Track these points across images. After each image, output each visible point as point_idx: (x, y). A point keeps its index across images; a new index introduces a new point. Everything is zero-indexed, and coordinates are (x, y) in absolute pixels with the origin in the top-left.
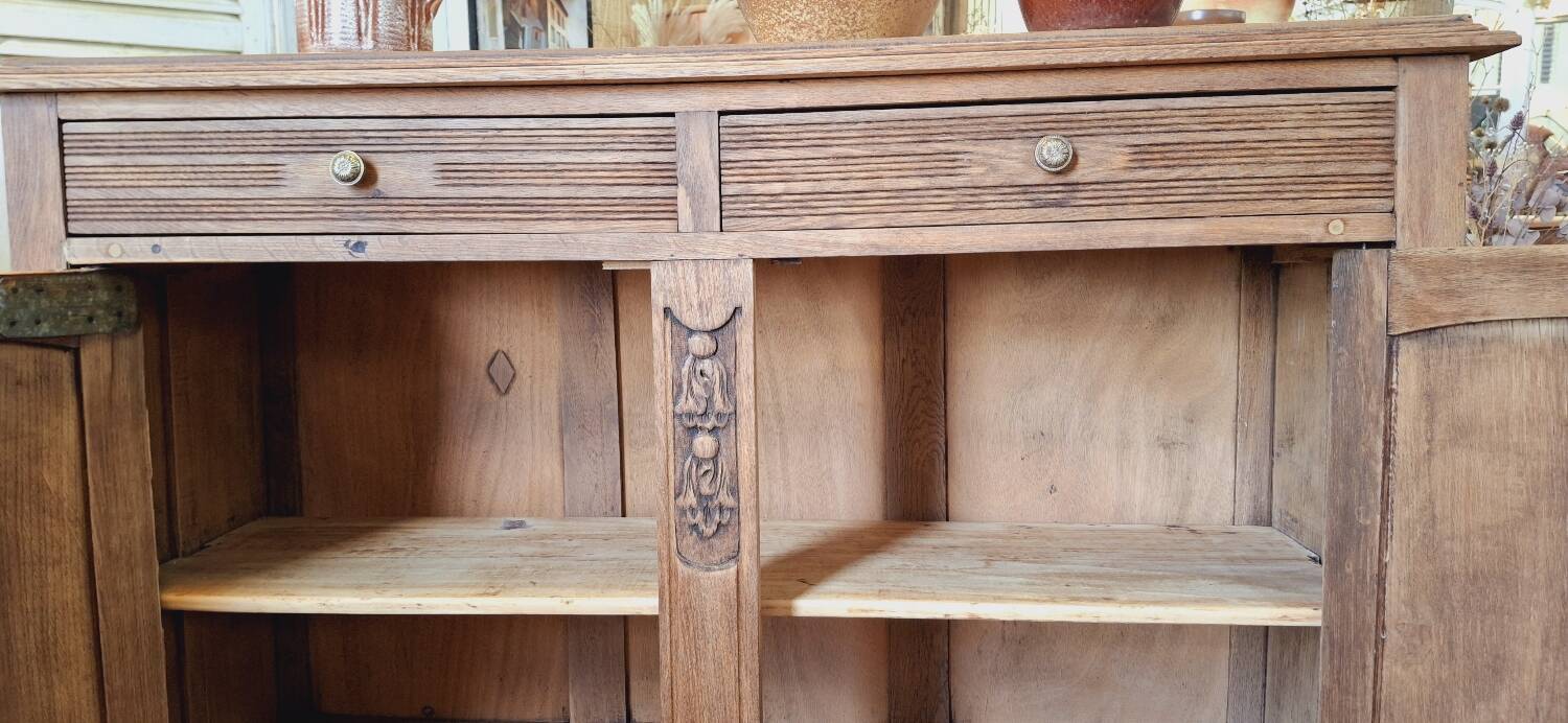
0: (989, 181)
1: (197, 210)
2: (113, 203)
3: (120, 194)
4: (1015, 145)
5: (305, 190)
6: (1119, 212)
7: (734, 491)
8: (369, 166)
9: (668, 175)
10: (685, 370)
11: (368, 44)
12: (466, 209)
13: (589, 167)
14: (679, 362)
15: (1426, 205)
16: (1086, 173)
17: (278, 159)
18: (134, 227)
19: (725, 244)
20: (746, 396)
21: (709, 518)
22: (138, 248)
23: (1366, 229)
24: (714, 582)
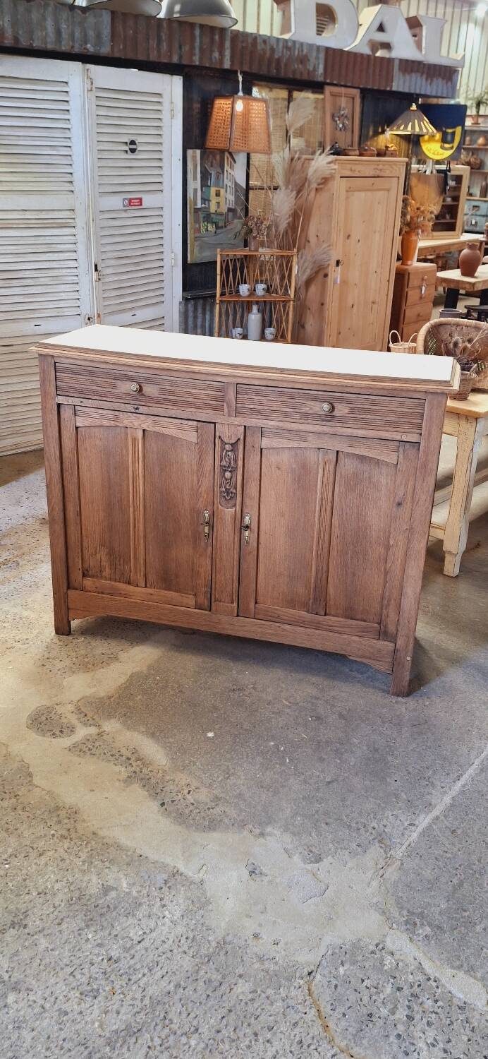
0: (310, 412)
1: (93, 392)
2: (69, 388)
3: (72, 385)
4: (318, 403)
5: (123, 391)
6: (345, 425)
7: (235, 488)
8: (140, 386)
9: (222, 399)
10: (224, 454)
12: (166, 402)
13: (200, 394)
14: (222, 452)
15: (430, 434)
16: (336, 413)
17: (115, 381)
18: (75, 395)
19: (237, 421)
20: (240, 463)
21: (229, 495)
22: (76, 401)
23: (413, 438)
24: (228, 512)
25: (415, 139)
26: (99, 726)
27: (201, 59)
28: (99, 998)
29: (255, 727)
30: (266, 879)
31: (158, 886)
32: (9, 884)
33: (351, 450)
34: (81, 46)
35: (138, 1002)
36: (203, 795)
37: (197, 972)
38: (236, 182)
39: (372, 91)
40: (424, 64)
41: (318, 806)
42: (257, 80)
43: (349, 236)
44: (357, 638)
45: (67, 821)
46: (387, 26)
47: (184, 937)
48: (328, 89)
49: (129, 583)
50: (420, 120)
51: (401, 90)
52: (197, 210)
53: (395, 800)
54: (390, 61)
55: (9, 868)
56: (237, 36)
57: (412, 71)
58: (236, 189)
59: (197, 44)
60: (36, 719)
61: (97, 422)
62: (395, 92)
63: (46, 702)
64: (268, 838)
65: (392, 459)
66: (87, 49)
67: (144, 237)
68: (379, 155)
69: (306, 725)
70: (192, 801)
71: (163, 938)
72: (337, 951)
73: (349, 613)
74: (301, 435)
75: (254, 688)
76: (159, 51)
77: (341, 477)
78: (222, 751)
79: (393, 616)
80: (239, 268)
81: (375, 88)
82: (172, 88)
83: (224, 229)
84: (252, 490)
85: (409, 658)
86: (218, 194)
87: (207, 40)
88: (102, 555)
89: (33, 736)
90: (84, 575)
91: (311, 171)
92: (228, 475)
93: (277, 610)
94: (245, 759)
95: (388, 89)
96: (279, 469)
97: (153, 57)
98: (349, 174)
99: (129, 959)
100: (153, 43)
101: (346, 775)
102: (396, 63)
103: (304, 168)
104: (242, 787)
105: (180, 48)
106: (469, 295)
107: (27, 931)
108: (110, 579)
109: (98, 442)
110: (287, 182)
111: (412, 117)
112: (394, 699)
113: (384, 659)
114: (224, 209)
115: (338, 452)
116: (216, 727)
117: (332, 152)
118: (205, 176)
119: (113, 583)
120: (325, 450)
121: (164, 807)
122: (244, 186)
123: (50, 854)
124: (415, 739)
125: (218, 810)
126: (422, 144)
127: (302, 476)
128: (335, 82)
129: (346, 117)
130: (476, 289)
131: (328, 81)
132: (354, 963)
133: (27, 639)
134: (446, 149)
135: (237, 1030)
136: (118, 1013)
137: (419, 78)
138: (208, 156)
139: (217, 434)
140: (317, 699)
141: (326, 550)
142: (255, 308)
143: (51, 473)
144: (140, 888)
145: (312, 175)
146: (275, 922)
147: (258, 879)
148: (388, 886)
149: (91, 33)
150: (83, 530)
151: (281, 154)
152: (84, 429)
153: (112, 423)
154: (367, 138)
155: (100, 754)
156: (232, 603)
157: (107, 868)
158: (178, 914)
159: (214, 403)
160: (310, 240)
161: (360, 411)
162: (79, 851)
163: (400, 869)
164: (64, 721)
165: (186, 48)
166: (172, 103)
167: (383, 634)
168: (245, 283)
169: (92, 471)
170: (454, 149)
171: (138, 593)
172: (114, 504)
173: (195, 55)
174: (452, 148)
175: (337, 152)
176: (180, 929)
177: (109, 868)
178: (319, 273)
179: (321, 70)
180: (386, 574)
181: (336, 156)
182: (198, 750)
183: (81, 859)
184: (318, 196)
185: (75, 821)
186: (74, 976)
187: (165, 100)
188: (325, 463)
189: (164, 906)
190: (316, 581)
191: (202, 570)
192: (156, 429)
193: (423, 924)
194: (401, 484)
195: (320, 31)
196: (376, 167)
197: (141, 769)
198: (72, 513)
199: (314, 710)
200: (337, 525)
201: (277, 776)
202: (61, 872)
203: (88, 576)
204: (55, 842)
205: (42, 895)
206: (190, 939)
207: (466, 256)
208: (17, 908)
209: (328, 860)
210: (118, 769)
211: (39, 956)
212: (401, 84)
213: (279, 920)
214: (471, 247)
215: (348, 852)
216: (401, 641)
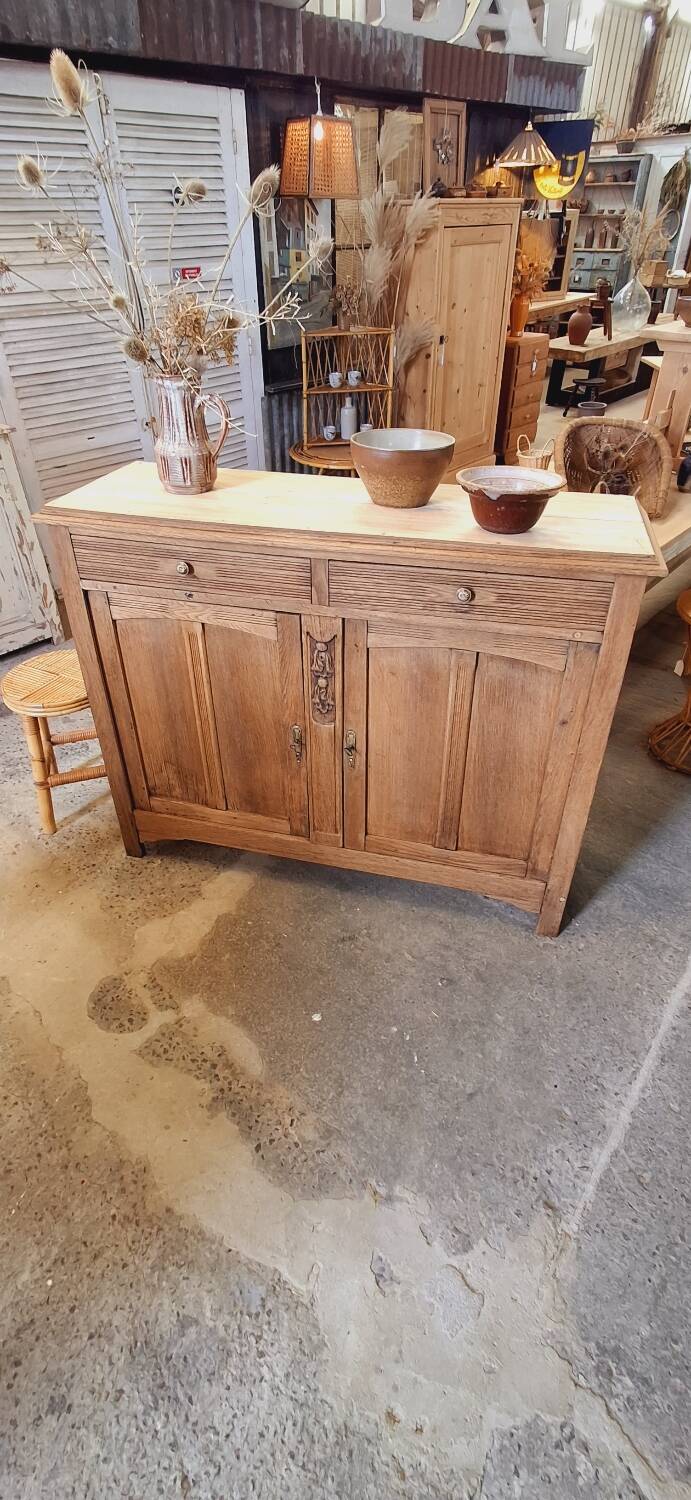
0: (438, 600)
1: (128, 576)
2: (95, 569)
4: (449, 588)
5: (167, 572)
6: (490, 618)
7: (334, 699)
8: (190, 566)
9: (309, 582)
10: (315, 655)
11: (189, 483)
12: (228, 587)
14: (312, 652)
15: (617, 632)
16: (478, 601)
17: (156, 559)
18: (105, 578)
19: (330, 612)
20: (338, 667)
21: (325, 708)
23: (590, 637)
24: (326, 729)
26: (176, 1008)
27: (265, 60)
29: (371, 1002)
30: (398, 1289)
31: (254, 1311)
32: (52, 1320)
33: (497, 652)
34: (100, 39)
36: (311, 1127)
39: (481, 103)
40: (546, 62)
41: (460, 1139)
42: (341, 94)
43: (454, 304)
44: (498, 876)
45: (132, 1188)
46: (501, 5)
47: (291, 1423)
48: (428, 104)
49: (207, 805)
50: (537, 145)
51: (515, 102)
52: (274, 281)
53: (558, 1122)
54: (504, 57)
55: (52, 1287)
56: (311, 19)
57: (530, 73)
59: (259, 36)
60: (99, 1000)
61: (141, 613)
62: (508, 105)
64: (398, 1205)
65: (556, 663)
66: (110, 46)
68: (489, 195)
69: (435, 995)
70: (296, 1139)
71: (261, 1427)
72: (506, 1442)
73: (489, 848)
74: (427, 632)
75: (369, 936)
76: (208, 48)
77: (482, 684)
78: (332, 1045)
79: (545, 855)
80: (328, 352)
81: (485, 100)
82: (229, 106)
83: (309, 304)
84: (357, 700)
86: (299, 258)
87: (272, 29)
88: (169, 775)
89: (95, 1030)
90: (150, 794)
91: (409, 222)
92: (322, 682)
93: (394, 843)
94: (362, 1058)
95: (501, 101)
96: (393, 674)
97: (201, 59)
98: (455, 222)
100: (199, 34)
101: (492, 1080)
102: (512, 60)
103: (400, 219)
104: (361, 1111)
105: (237, 42)
106: (577, 366)
107: (70, 1418)
108: (182, 800)
109: (144, 639)
110: (381, 237)
111: (527, 143)
112: (543, 942)
113: (531, 899)
114: (307, 277)
115: (478, 653)
116: (324, 1003)
117: (435, 193)
118: (282, 234)
119: (187, 804)
120: (460, 652)
121: (260, 1154)
122: (331, 247)
123: (109, 1254)
124: (573, 1009)
125: (330, 1154)
126: (536, 179)
127: (426, 683)
128: (437, 93)
129: (450, 143)
130: (586, 360)
131: (428, 91)
132: (533, 1469)
133: (94, 865)
134: (566, 184)
137: (537, 85)
138: (284, 206)
139: (304, 629)
140: (447, 948)
142: (348, 400)
143: (90, 679)
144: (228, 1318)
145: (411, 226)
146: (416, 1382)
147: (388, 1291)
148: (565, 1293)
149: (111, 18)
150: (142, 747)
151: (372, 200)
152: (124, 622)
153: (160, 615)
154: (473, 174)
155: (178, 1060)
156: (336, 832)
157: (184, 1278)
159: (297, 588)
160: (410, 313)
161: (512, 599)
162: (148, 1245)
163: (578, 1257)
164: (134, 1002)
165: (245, 41)
166: (233, 130)
167: (531, 872)
168: (336, 371)
169: (142, 676)
170: (576, 182)
171: (219, 816)
172: (176, 717)
173: (256, 52)
174: (573, 182)
175: (441, 192)
176: (285, 1405)
177: (188, 1278)
178: (419, 354)
179: (419, 76)
180: (539, 806)
181: (439, 199)
182: (301, 1046)
183: (150, 1263)
184: (417, 254)
185: (144, 1187)
187: (223, 126)
188: (459, 668)
189: (261, 1354)
191: (296, 795)
192: (220, 622)
193: (621, 1374)
194: (568, 697)
195: (417, 15)
196: (486, 211)
197: (230, 1083)
198: (124, 725)
199: (444, 968)
200: (474, 746)
201: (404, 1088)
202: (123, 1289)
203: (156, 795)
204: (116, 1230)
205: (94, 1340)
206: (299, 1425)
207: (577, 320)
208: (59, 1369)
209: (480, 1246)
210: (203, 1085)
211: (85, 1478)
212: (516, 93)
213: (421, 1378)
214: (582, 309)
215: (503, 1227)
216: (553, 882)
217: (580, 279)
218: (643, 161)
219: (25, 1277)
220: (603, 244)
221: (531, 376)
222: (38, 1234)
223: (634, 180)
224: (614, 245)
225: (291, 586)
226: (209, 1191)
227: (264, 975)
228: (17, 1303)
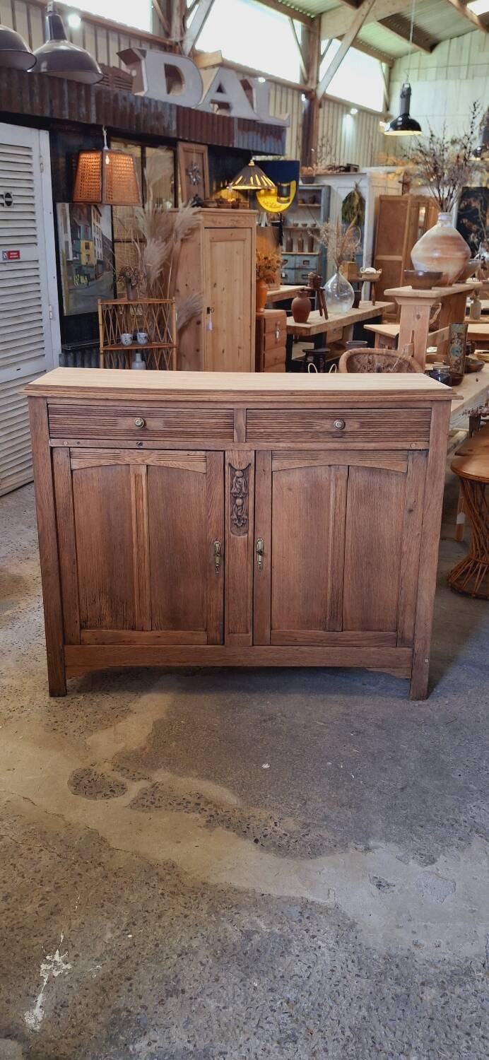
0: (321, 431)
1: (91, 432)
2: (64, 429)
3: (66, 426)
4: (328, 421)
5: (124, 427)
6: (356, 440)
7: (247, 515)
8: (145, 422)
9: (232, 426)
10: (234, 481)
12: (172, 434)
13: (209, 423)
14: (232, 479)
15: (437, 440)
16: (347, 429)
17: (116, 418)
18: (71, 436)
19: (247, 446)
21: (241, 523)
22: (73, 443)
23: (421, 446)
24: (241, 539)
25: (252, 194)
26: (148, 779)
27: (70, 114)
28: (300, 1042)
29: (304, 751)
30: (394, 889)
31: (296, 919)
32: (143, 954)
33: (361, 464)
35: (340, 1036)
36: (291, 824)
37: (380, 990)
38: (102, 235)
39: (217, 147)
40: (258, 124)
41: (404, 812)
42: (113, 135)
43: (215, 285)
44: (375, 649)
45: (168, 877)
46: (226, 88)
47: (350, 962)
48: (181, 146)
49: (133, 629)
50: (260, 175)
51: (241, 147)
52: (69, 263)
53: (469, 793)
54: (231, 119)
55: (133, 938)
56: (101, 92)
57: (249, 130)
58: (103, 242)
59: (66, 99)
60: (77, 784)
61: (95, 462)
62: (236, 149)
63: (79, 765)
64: (376, 851)
65: (401, 468)
67: (23, 290)
68: (234, 207)
69: (351, 741)
70: (284, 832)
71: (330, 968)
73: (366, 626)
74: (312, 454)
75: (283, 716)
76: (32, 105)
77: (353, 491)
78: (286, 779)
79: (409, 622)
81: (220, 145)
82: (39, 142)
83: (95, 282)
84: (264, 514)
85: (427, 661)
86: (87, 247)
87: (75, 95)
88: (102, 605)
89: (84, 801)
90: (82, 628)
91: (177, 224)
93: (293, 633)
94: (312, 783)
95: (231, 146)
96: (290, 489)
97: (27, 110)
98: (211, 225)
99: (307, 996)
100: (26, 96)
101: (413, 779)
102: (236, 121)
103: (169, 221)
104: (324, 810)
105: (51, 102)
106: (303, 339)
107: (187, 995)
108: (111, 628)
109: (95, 484)
110: (153, 234)
111: (253, 173)
112: (417, 704)
113: (402, 666)
114: (94, 261)
115: (349, 466)
116: (267, 758)
117: (195, 203)
118: (75, 229)
119: (115, 631)
120: (336, 466)
121: (259, 844)
122: (111, 239)
123: (169, 913)
124: (455, 735)
125: (312, 836)
126: (258, 198)
127: (315, 496)
128: (187, 139)
129: (198, 172)
131: (181, 137)
133: (22, 707)
134: (283, 202)
135: (449, 1035)
136: (326, 1050)
137: (255, 136)
138: (77, 210)
139: (227, 461)
140: (347, 715)
141: (341, 566)
144: (279, 925)
145: (180, 226)
146: (426, 926)
147: (388, 891)
150: (80, 580)
152: (79, 471)
153: (112, 462)
155: (166, 805)
156: (247, 632)
157: (236, 914)
158: (332, 943)
159: (222, 430)
160: (180, 290)
161: (368, 424)
162: (198, 903)
164: (109, 780)
165: (56, 102)
166: (40, 157)
167: (400, 640)
168: (126, 332)
169: (89, 514)
170: (291, 201)
171: (142, 638)
172: (117, 548)
173: (64, 109)
174: (288, 201)
175: (200, 204)
176: (342, 955)
177: (238, 913)
178: (193, 320)
179: (174, 127)
180: (400, 580)
181: (200, 208)
182: (261, 783)
183: (204, 912)
184: (183, 246)
185: (178, 876)
186: (262, 1027)
187: (35, 154)
188: (337, 480)
189: (313, 937)
190: (332, 597)
191: (213, 603)
192: (161, 463)
194: (411, 491)
196: (233, 218)
197: (216, 811)
198: (67, 562)
199: (351, 726)
200: (350, 539)
201: (351, 793)
202: (191, 928)
203: (87, 628)
204: (169, 900)
205: (184, 956)
206: (356, 962)
207: (297, 304)
208: (164, 975)
209: (441, 859)
210: (192, 816)
211: (214, 1018)
212: (240, 141)
213: (429, 924)
214: (300, 295)
215: (454, 847)
216: (418, 645)
217: (286, 275)
218: (324, 191)
219: (109, 935)
220: (301, 249)
221: (276, 342)
222: (106, 914)
223: (319, 202)
224: (311, 250)
225: (219, 430)
226: (230, 869)
227: (211, 750)
228: (110, 950)
